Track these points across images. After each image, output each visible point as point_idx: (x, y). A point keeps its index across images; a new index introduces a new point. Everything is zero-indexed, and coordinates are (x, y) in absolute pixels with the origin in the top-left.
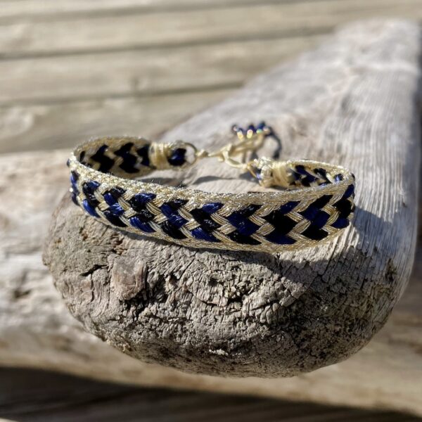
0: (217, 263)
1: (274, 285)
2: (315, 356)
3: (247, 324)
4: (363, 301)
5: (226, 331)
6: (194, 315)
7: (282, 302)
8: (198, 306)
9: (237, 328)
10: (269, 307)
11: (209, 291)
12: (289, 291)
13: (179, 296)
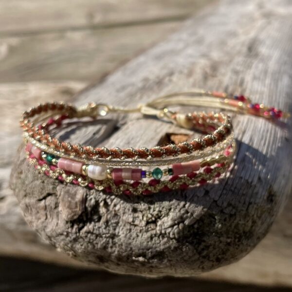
1: (180, 211)
2: (212, 261)
3: (161, 239)
4: (248, 219)
5: (145, 243)
6: (121, 232)
7: (187, 222)
8: (124, 226)
9: (153, 241)
10: (177, 226)
11: (132, 216)
12: (192, 214)
13: (110, 218)
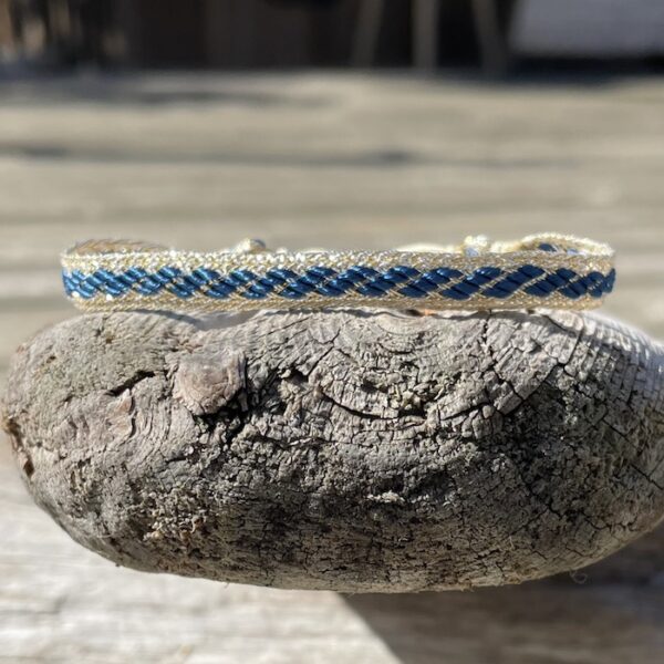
0: (374, 356)
1: (482, 377)
3: (439, 440)
4: (633, 426)
5: (400, 454)
6: (340, 432)
7: (499, 403)
8: (345, 419)
9: (421, 449)
10: (476, 411)
11: (363, 397)
12: (511, 385)
13: (309, 403)
